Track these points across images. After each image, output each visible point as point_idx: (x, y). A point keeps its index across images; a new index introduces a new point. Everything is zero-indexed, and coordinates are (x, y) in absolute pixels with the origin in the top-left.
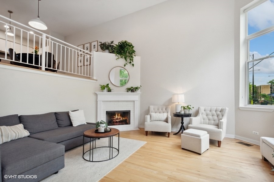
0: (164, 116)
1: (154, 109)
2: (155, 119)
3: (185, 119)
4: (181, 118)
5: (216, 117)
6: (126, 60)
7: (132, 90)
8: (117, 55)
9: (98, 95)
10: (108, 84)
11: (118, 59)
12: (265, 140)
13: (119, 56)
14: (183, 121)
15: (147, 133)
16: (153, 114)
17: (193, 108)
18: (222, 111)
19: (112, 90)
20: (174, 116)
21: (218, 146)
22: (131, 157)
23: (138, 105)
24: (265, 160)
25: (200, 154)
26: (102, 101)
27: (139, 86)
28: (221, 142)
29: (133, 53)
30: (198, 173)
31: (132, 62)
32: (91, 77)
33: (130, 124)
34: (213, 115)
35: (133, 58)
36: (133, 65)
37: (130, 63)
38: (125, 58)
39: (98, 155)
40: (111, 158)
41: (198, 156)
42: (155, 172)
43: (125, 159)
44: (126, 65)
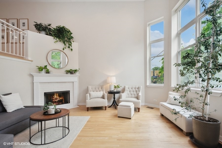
0: (101, 94)
1: (92, 89)
2: (93, 97)
3: (116, 95)
4: (113, 95)
5: (135, 93)
6: (65, 45)
7: (71, 72)
8: (55, 39)
9: (34, 77)
10: (46, 66)
11: (56, 42)
12: (162, 104)
13: (57, 39)
14: (115, 97)
15: (88, 109)
16: (92, 93)
17: (121, 87)
18: (138, 88)
19: (51, 72)
20: (108, 93)
21: (138, 111)
22: (82, 131)
23: (76, 85)
24: (162, 115)
25: (130, 119)
26: (40, 83)
27: (78, 69)
28: (140, 108)
29: (71, 39)
30: (134, 131)
31: (70, 47)
32: (25, 57)
33: (69, 103)
34: (133, 92)
35: (71, 43)
36: (72, 50)
37: (69, 47)
38: (64, 43)
39: (48, 136)
40: (64, 136)
41: (129, 120)
42: (107, 138)
43: (78, 134)
44: (65, 48)
